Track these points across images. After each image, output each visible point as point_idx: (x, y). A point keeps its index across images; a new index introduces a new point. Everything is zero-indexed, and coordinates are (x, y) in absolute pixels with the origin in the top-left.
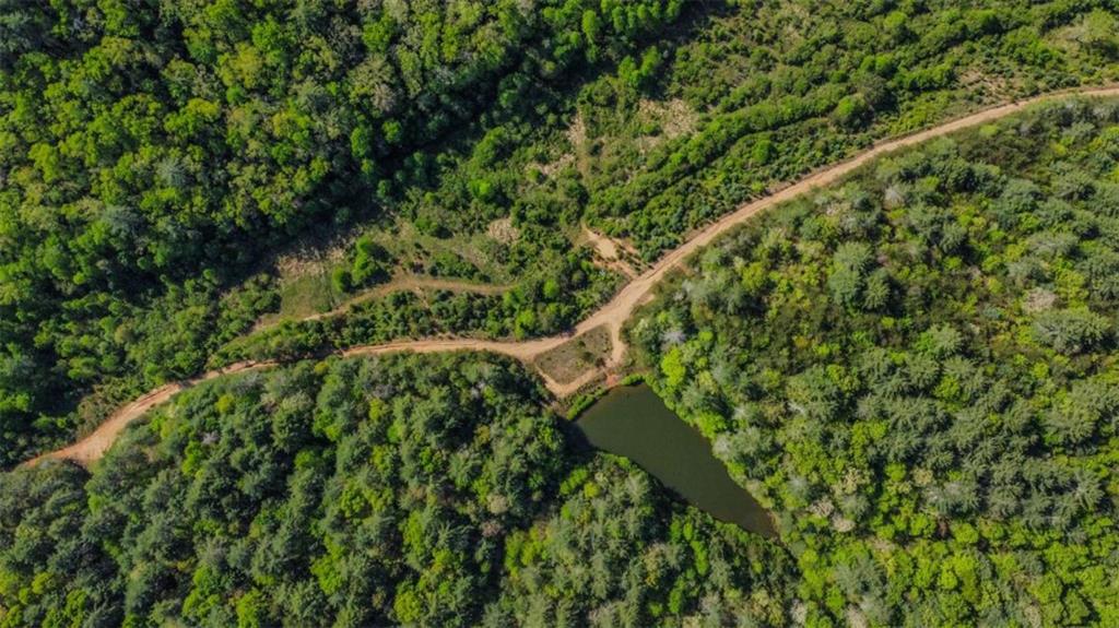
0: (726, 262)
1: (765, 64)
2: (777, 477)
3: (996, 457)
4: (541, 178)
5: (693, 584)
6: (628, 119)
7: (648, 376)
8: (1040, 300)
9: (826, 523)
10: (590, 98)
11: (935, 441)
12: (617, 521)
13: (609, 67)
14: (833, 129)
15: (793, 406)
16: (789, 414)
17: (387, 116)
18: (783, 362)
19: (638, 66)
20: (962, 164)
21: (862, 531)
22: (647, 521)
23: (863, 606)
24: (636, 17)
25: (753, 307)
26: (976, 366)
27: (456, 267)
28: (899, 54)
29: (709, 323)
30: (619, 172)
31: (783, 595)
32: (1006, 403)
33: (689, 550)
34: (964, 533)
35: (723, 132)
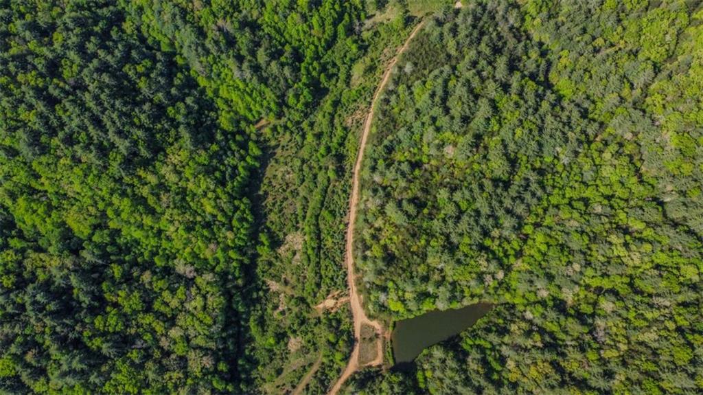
0: (365, 258)
1: (295, 194)
2: (466, 290)
3: (501, 202)
4: (283, 313)
5: (493, 354)
6: (281, 261)
7: (394, 319)
8: (449, 151)
9: (496, 282)
10: (263, 272)
11: (482, 221)
12: (448, 370)
13: (256, 256)
14: (337, 184)
15: (439, 267)
16: (441, 270)
17: (215, 366)
18: (418, 260)
19: (264, 245)
20: (380, 148)
21: (508, 269)
22: (456, 357)
23: (539, 287)
24: (244, 235)
25: (390, 258)
26: (461, 189)
27: (298, 375)
28: (324, 142)
29: (386, 280)
30: (301, 278)
31: (518, 318)
32: (481, 187)
33: (479, 346)
34: (528, 229)
35: (312, 227)
